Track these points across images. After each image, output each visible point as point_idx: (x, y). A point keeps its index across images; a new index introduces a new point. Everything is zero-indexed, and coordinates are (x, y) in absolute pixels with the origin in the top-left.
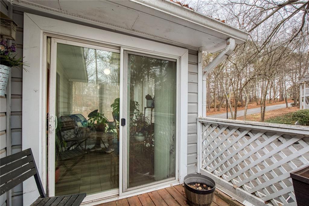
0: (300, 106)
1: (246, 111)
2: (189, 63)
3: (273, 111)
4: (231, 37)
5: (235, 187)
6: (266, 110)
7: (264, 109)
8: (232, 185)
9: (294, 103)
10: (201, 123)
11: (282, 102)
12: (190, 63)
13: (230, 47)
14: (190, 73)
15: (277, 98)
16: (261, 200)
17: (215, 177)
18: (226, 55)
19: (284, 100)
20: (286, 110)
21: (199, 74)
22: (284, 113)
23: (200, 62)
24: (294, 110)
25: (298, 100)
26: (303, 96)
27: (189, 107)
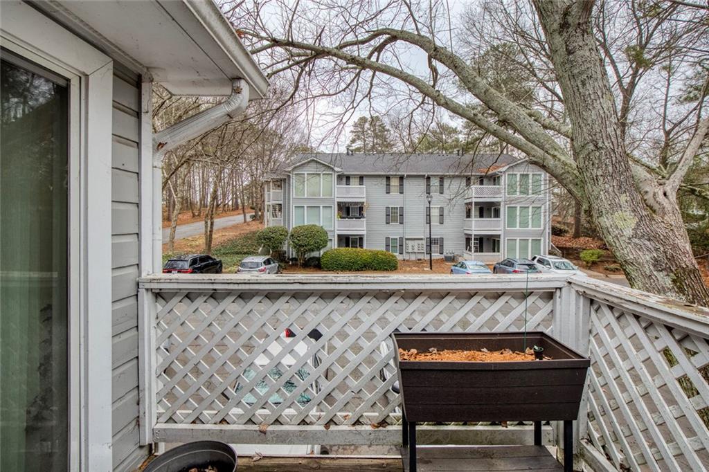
0: (263, 219)
1: (174, 232)
2: (113, 107)
3: (224, 229)
4: (245, 79)
5: (262, 428)
6: (215, 228)
7: (211, 228)
8: (256, 427)
9: (254, 214)
10: (153, 293)
11: (236, 212)
12: (117, 106)
13: (241, 101)
14: (117, 138)
15: (227, 204)
16: (318, 426)
17: (210, 428)
18: (228, 115)
19: (240, 207)
20: (245, 227)
21: (143, 147)
22: (242, 232)
23: (147, 112)
24: (255, 227)
25: (260, 210)
26: (269, 203)
27: (116, 249)
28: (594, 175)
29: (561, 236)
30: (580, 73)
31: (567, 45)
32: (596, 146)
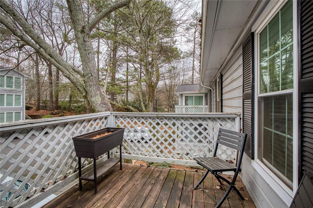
28: (90, 84)
29: (30, 110)
30: (88, 50)
31: (84, 39)
32: (91, 75)
